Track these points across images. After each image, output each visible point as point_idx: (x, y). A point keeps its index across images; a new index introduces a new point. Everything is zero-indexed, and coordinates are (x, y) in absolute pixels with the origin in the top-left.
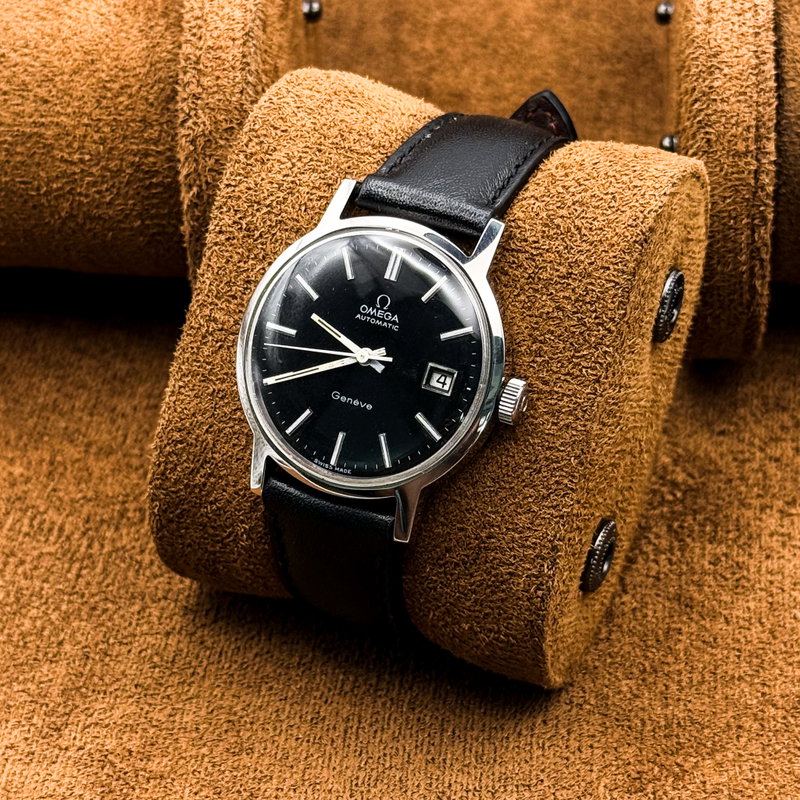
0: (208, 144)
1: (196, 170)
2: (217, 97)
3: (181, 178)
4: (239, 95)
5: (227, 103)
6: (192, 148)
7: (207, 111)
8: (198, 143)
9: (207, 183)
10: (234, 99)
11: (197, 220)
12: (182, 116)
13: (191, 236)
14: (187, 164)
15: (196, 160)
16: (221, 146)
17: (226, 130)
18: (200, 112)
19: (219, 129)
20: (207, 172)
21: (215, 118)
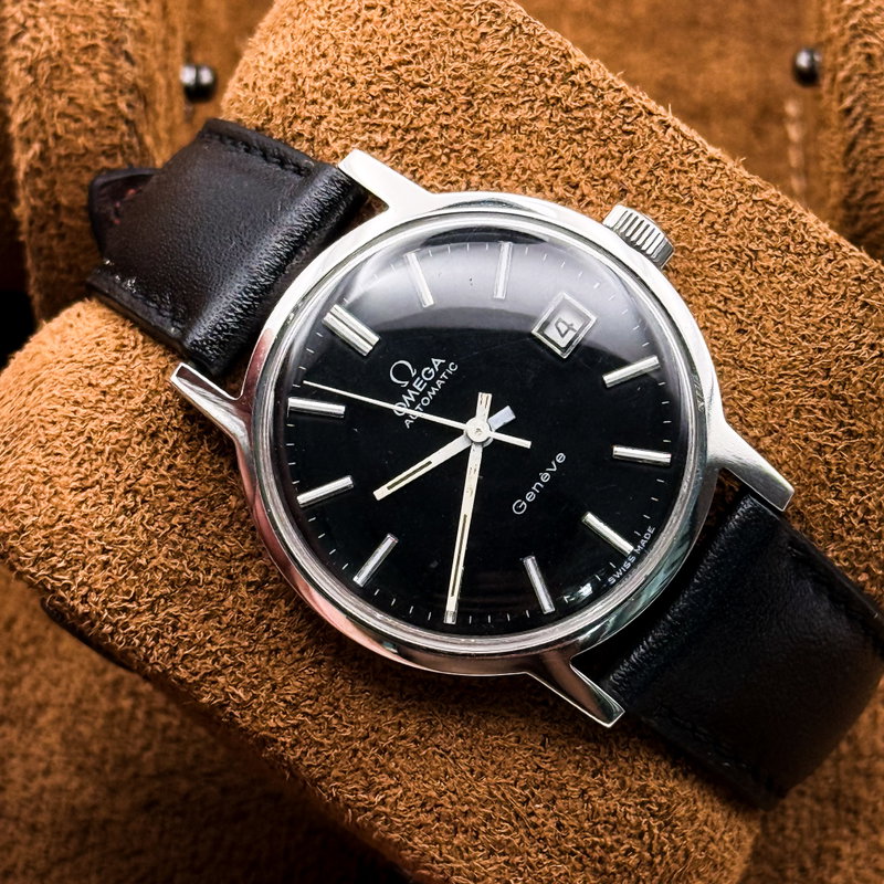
0: (58, 73)
1: (37, 116)
3: (13, 128)
6: (30, 80)
7: (54, 19)
8: (39, 71)
9: (56, 137)
11: (41, 195)
12: (12, 28)
13: (31, 222)
14: (22, 106)
15: (37, 100)
16: (78, 76)
17: (86, 49)
18: (42, 21)
19: (73, 48)
20: (55, 119)
21: (68, 30)
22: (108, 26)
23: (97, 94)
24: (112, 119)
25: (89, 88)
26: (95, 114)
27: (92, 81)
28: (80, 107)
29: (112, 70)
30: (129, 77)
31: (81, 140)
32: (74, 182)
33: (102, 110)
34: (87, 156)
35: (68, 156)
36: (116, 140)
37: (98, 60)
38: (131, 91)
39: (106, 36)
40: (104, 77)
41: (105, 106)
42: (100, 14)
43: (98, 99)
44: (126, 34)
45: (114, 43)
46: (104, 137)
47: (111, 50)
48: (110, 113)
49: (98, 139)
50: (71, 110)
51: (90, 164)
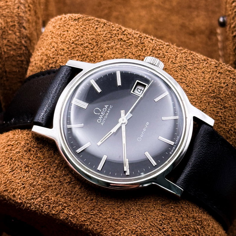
0: (4, 33)
2: (7, 10)
4: (17, 10)
5: (11, 13)
7: (3, 17)
9: (5, 52)
10: (15, 11)
16: (10, 34)
17: (12, 26)
19: (8, 26)
20: (4, 46)
21: (7, 21)
22: (18, 19)
23: (16, 39)
24: (20, 46)
25: (13, 37)
26: (15, 45)
27: (14, 35)
28: (11, 43)
29: (20, 32)
30: (25, 34)
31: (12, 52)
32: (10, 64)
33: (17, 43)
34: (13, 57)
35: (8, 57)
36: (22, 52)
37: (16, 29)
38: (26, 38)
39: (18, 22)
40: (18, 34)
41: (18, 42)
42: (16, 15)
43: (16, 40)
44: (24, 21)
45: (20, 24)
46: (19, 51)
47: (19, 26)
48: (19, 44)
49: (16, 52)
50: (9, 44)
51: (15, 59)
